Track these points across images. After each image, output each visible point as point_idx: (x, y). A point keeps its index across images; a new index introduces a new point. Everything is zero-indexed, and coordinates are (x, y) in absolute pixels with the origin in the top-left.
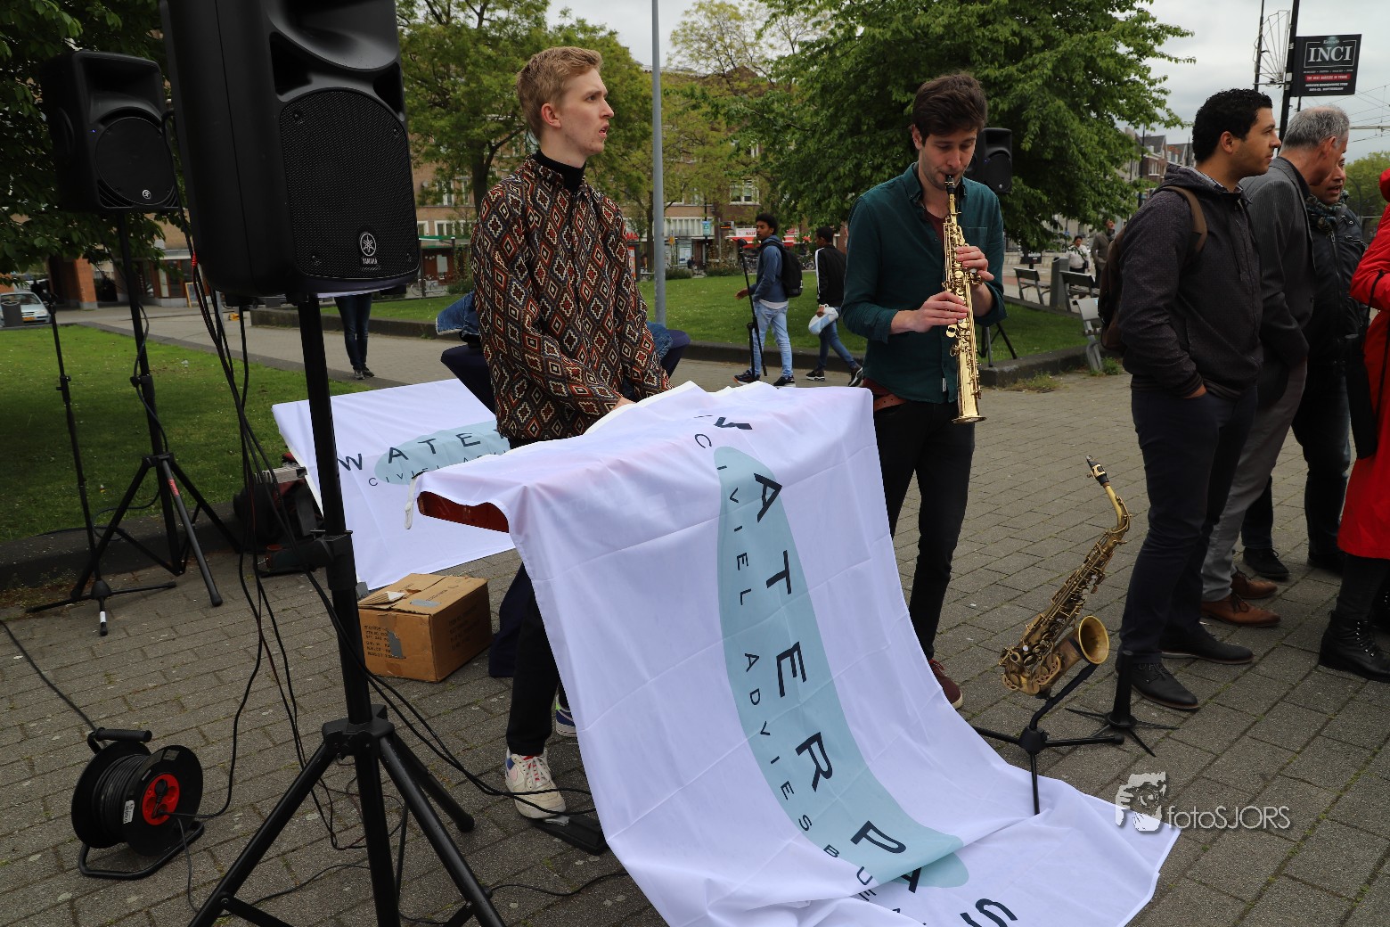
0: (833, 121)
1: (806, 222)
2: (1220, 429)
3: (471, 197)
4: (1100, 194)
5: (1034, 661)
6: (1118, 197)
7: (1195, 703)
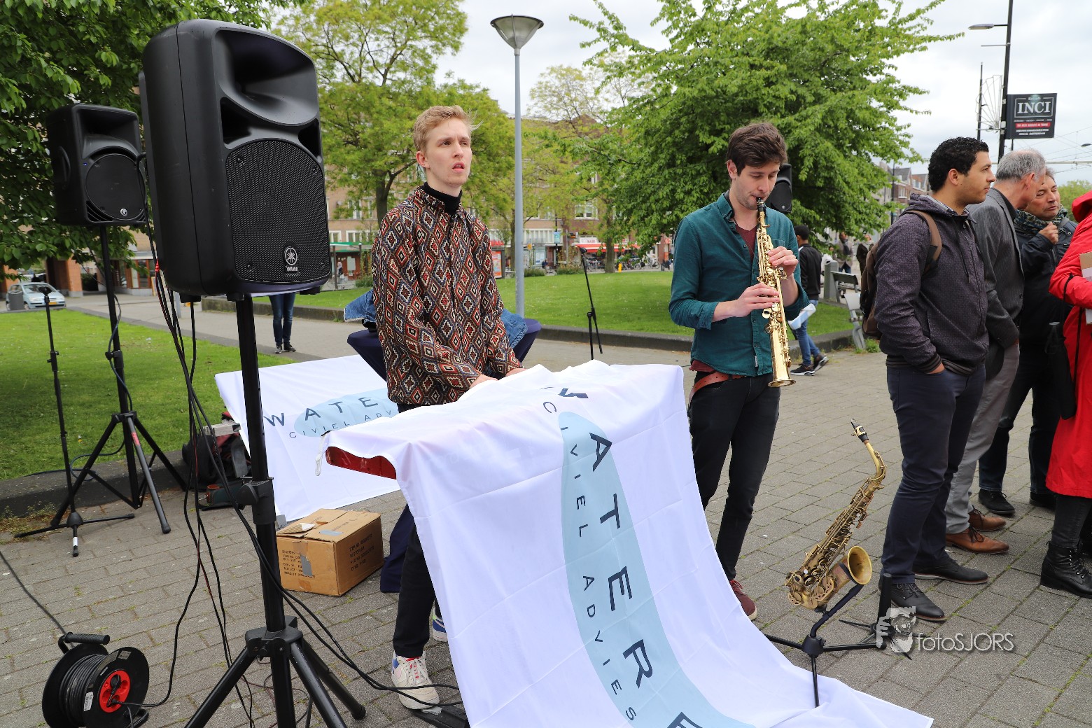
0: (654, 156)
1: (633, 232)
2: (957, 398)
3: (375, 213)
4: (860, 213)
5: (813, 581)
6: (874, 216)
7: (943, 616)
